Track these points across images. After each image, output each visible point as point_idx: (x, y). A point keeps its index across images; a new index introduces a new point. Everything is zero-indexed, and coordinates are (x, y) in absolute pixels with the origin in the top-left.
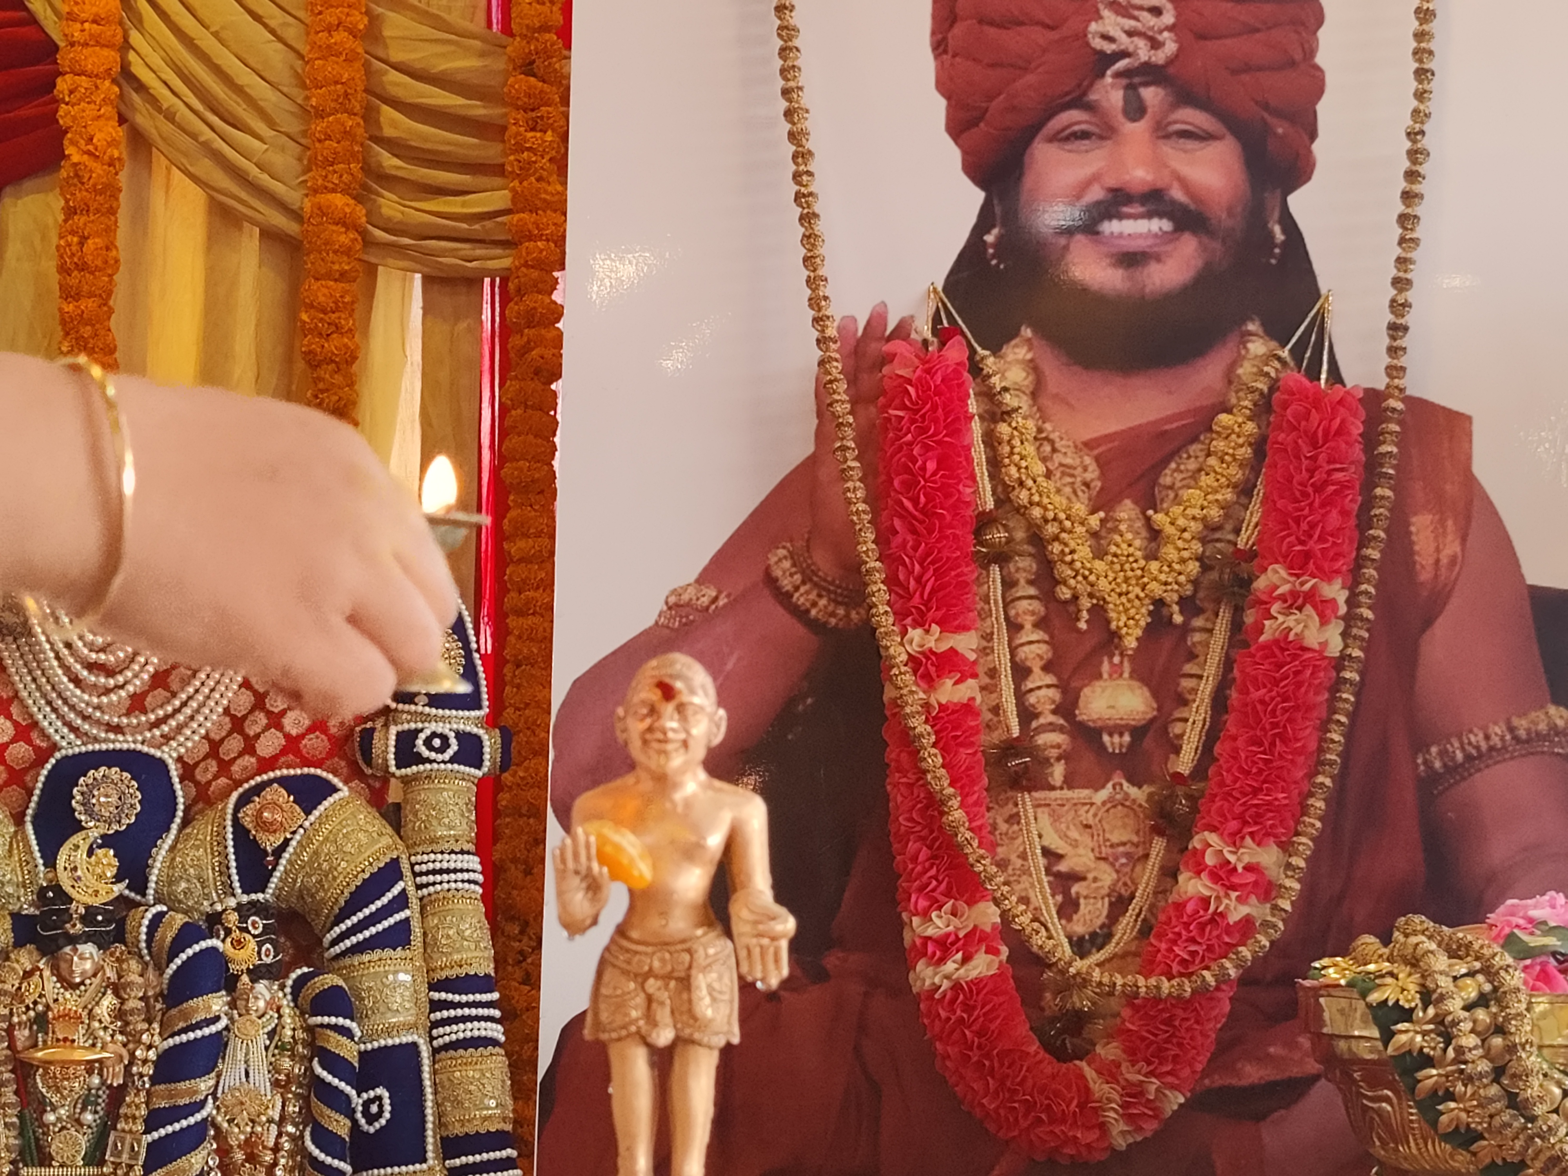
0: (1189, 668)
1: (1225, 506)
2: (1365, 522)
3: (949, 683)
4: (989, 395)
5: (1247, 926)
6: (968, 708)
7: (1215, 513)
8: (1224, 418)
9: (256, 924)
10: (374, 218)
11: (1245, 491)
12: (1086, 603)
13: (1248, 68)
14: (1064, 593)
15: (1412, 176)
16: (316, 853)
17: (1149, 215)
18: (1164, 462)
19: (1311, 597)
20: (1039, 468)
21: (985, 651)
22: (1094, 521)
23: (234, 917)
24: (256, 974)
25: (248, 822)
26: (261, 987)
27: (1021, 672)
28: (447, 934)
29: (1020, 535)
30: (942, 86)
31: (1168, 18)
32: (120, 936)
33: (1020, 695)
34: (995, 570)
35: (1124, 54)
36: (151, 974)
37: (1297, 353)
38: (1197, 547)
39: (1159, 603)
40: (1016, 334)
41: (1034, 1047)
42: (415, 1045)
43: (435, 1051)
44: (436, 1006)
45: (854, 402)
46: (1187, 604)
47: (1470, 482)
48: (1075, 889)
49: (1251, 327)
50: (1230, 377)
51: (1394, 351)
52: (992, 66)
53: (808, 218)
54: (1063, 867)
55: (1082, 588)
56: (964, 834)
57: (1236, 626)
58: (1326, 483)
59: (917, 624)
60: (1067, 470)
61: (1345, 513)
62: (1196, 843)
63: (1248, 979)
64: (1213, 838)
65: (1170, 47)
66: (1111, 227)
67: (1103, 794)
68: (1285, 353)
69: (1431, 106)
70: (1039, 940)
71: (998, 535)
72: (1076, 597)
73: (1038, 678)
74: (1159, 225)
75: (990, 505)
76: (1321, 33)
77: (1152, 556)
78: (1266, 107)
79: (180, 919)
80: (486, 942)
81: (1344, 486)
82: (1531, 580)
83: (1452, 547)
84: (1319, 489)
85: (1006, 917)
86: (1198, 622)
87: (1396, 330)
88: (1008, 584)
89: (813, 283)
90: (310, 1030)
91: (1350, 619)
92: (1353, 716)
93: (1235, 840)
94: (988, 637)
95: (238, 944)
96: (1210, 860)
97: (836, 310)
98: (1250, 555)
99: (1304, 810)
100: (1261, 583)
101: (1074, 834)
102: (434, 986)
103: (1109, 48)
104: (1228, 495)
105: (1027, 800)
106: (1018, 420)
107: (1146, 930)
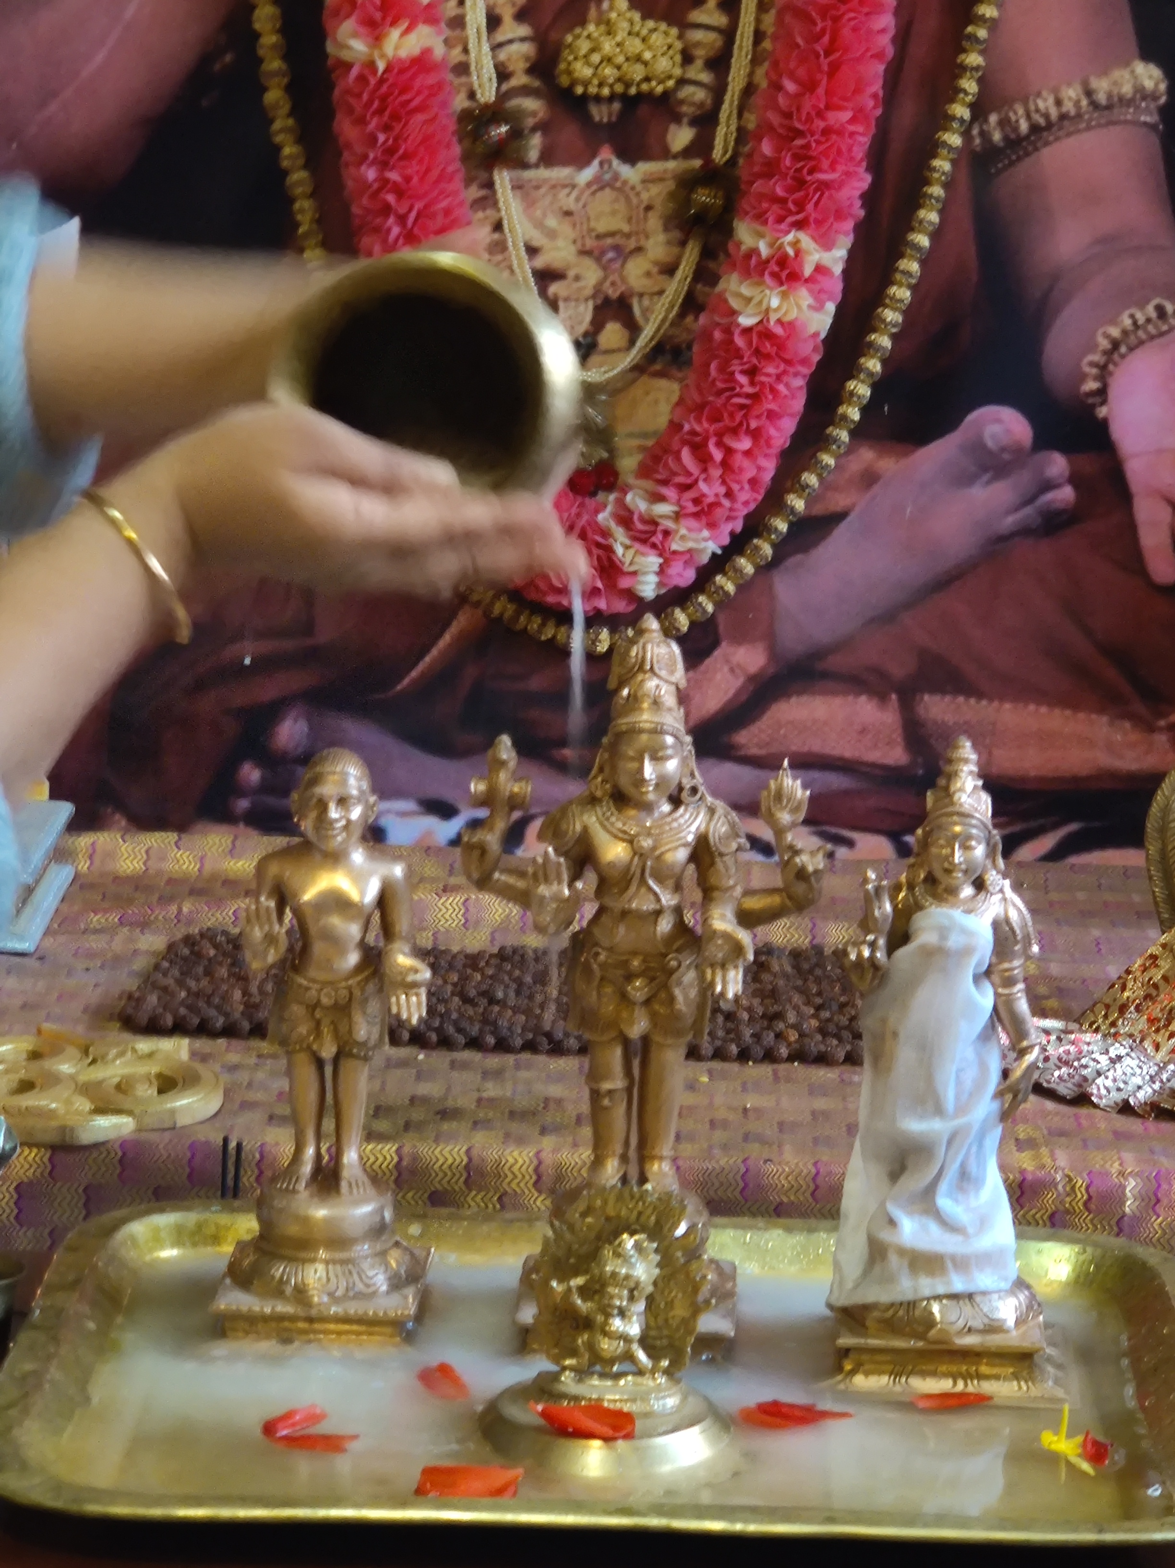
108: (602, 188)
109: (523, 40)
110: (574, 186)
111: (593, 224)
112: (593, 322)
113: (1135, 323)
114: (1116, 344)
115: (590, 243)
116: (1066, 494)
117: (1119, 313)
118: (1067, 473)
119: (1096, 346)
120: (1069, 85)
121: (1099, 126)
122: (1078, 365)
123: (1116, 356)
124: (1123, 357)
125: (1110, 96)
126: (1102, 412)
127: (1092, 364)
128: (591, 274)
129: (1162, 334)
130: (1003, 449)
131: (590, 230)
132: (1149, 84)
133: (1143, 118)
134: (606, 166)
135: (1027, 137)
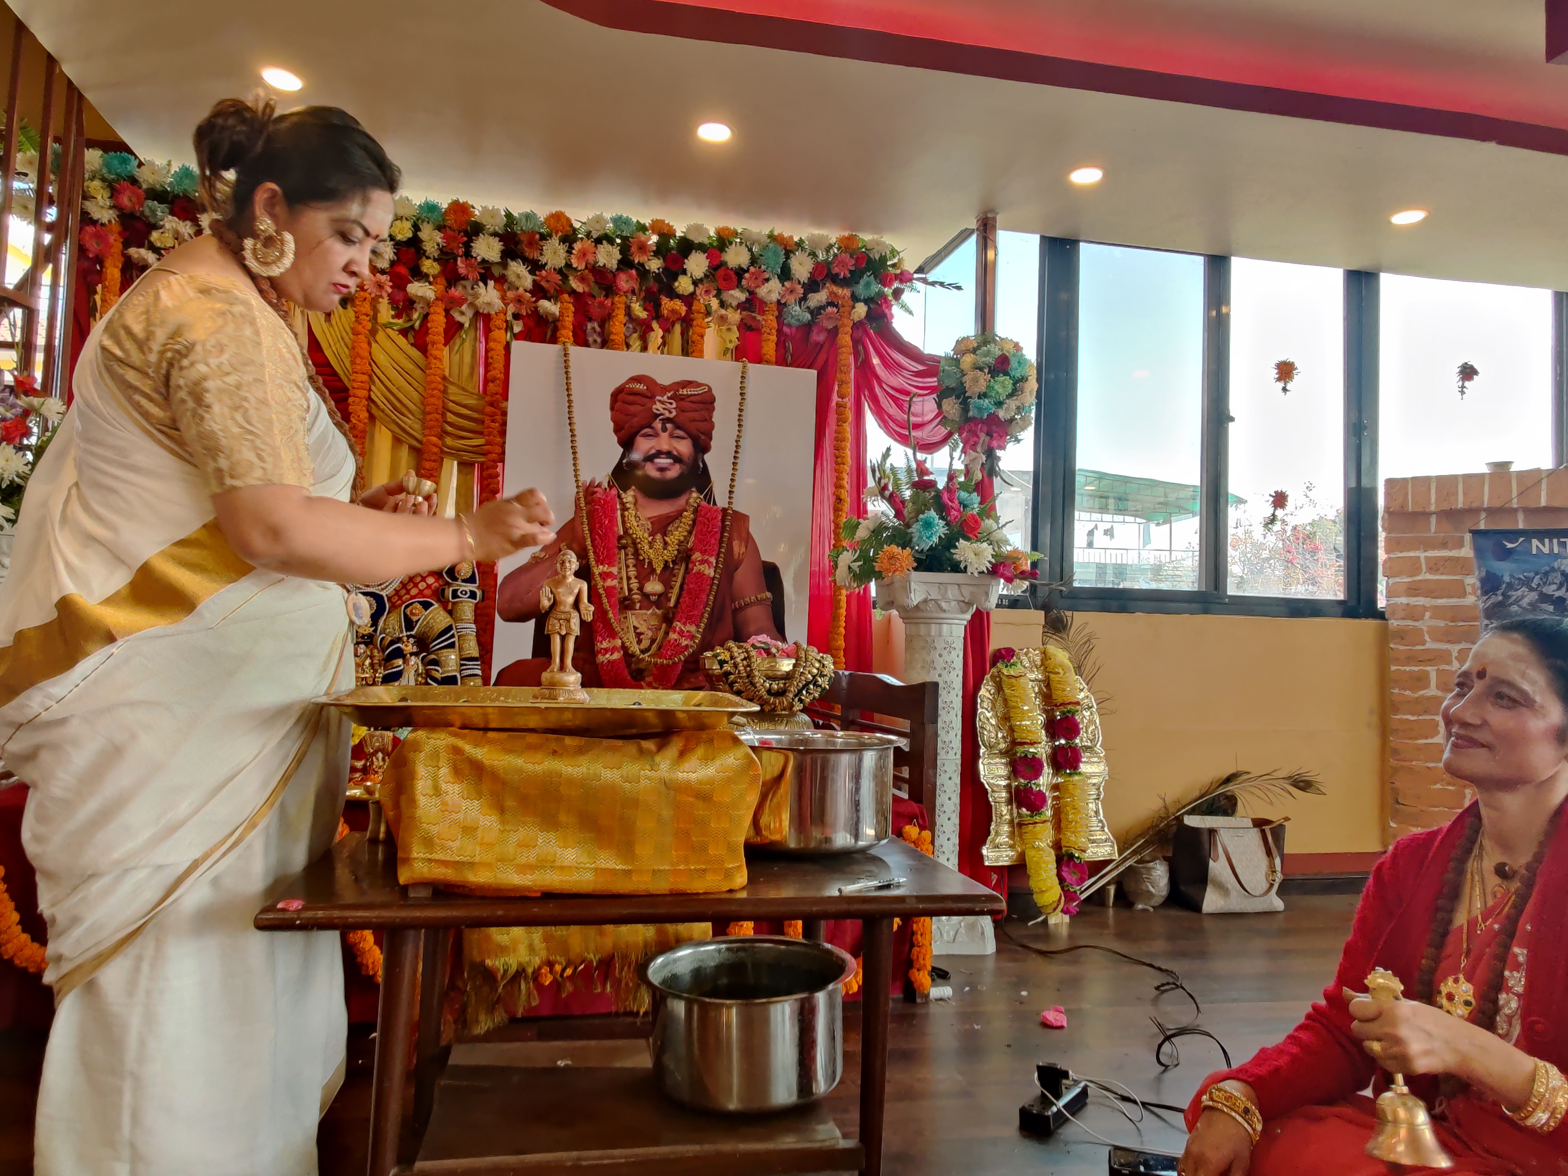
0: (674, 579)
1: (684, 536)
2: (721, 542)
3: (609, 580)
4: (623, 504)
5: (687, 647)
6: (614, 588)
7: (682, 538)
8: (685, 513)
9: (412, 640)
10: (444, 445)
11: (690, 533)
12: (647, 561)
13: (694, 420)
14: (641, 558)
15: (736, 452)
16: (428, 622)
17: (667, 458)
18: (668, 524)
19: (706, 561)
20: (636, 524)
21: (619, 573)
22: (650, 539)
23: (405, 639)
24: (412, 654)
25: (408, 613)
26: (413, 657)
27: (629, 578)
28: (466, 646)
29: (630, 542)
30: (614, 419)
31: (674, 405)
32: (371, 643)
33: (628, 585)
34: (623, 551)
35: (662, 414)
36: (381, 654)
37: (705, 497)
38: (677, 547)
39: (666, 562)
40: (630, 488)
41: (629, 678)
42: (455, 676)
43: (462, 678)
44: (462, 665)
45: (586, 504)
46: (674, 562)
47: (748, 533)
48: (642, 637)
49: (693, 489)
50: (687, 502)
51: (730, 498)
52: (627, 415)
53: (574, 453)
54: (638, 631)
55: (646, 557)
56: (613, 620)
57: (687, 568)
58: (711, 531)
59: (602, 564)
60: (643, 525)
61: (716, 540)
62: (674, 625)
63: (686, 661)
64: (678, 623)
65: (674, 413)
66: (657, 460)
67: (650, 611)
68: (702, 497)
69: (742, 434)
70: (632, 649)
71: (624, 541)
72: (644, 559)
73: (633, 580)
74: (669, 461)
75: (622, 533)
76: (715, 413)
77: (665, 549)
78: (698, 430)
79: (390, 639)
80: (477, 648)
81: (716, 532)
82: (763, 559)
83: (743, 550)
84: (709, 532)
85: (623, 643)
86: (676, 567)
87: (731, 492)
88: (626, 555)
89: (576, 470)
90: (427, 670)
91: (716, 567)
92: (716, 592)
93: (685, 624)
94: (620, 569)
95: (406, 646)
96: (677, 629)
97: (582, 478)
98: (691, 549)
99: (703, 617)
100: (693, 557)
101: (642, 622)
102: (462, 659)
103: (658, 412)
104: (686, 534)
105: (629, 613)
106: (630, 511)
107: (659, 648)
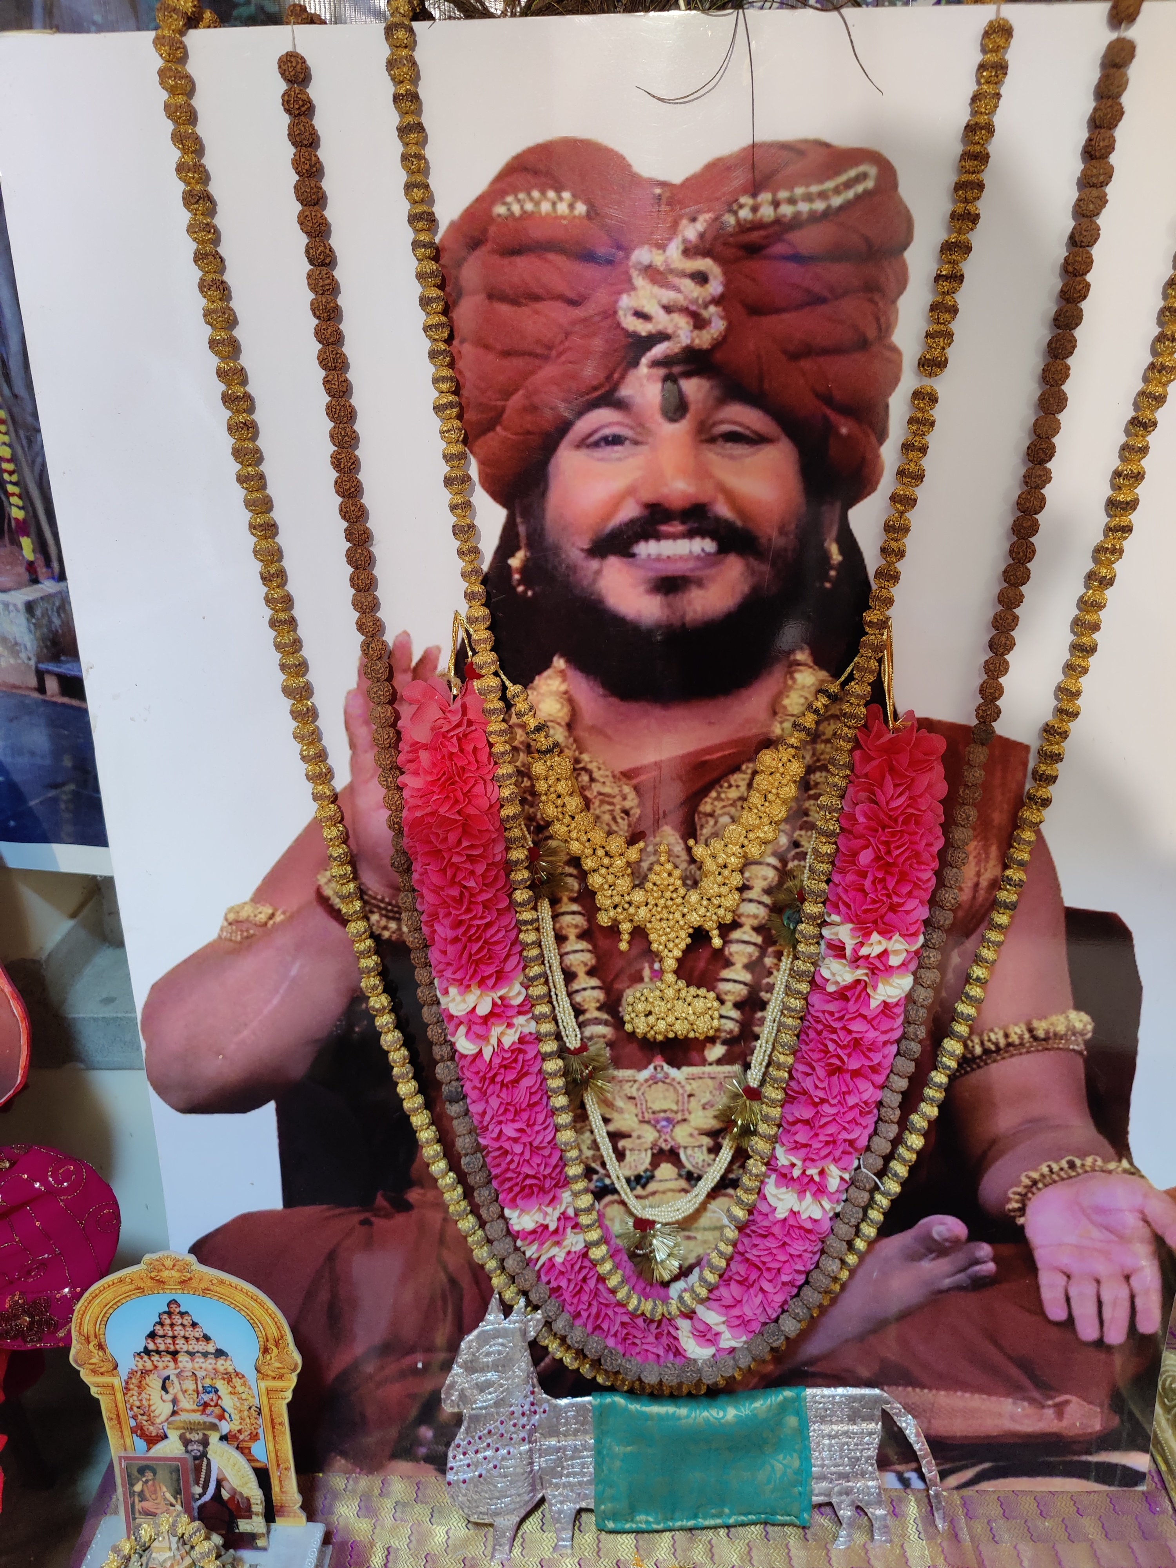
108: (656, 1083)
109: (593, 988)
110: (635, 1081)
111: (649, 1105)
112: (651, 1164)
113: (1051, 1171)
114: (1035, 1183)
115: (647, 1116)
116: (990, 1267)
117: (1040, 1164)
118: (991, 1255)
119: (1021, 1182)
120: (1016, 1024)
121: (1038, 1051)
122: (1006, 1193)
123: (1034, 1189)
124: (1039, 1189)
125: (1047, 1032)
126: (1021, 1221)
127: (1015, 1193)
128: (649, 1135)
129: (1070, 1177)
130: (946, 1240)
131: (647, 1108)
132: (1079, 1026)
133: (1071, 1047)
134: (659, 1069)
135: (980, 1057)
